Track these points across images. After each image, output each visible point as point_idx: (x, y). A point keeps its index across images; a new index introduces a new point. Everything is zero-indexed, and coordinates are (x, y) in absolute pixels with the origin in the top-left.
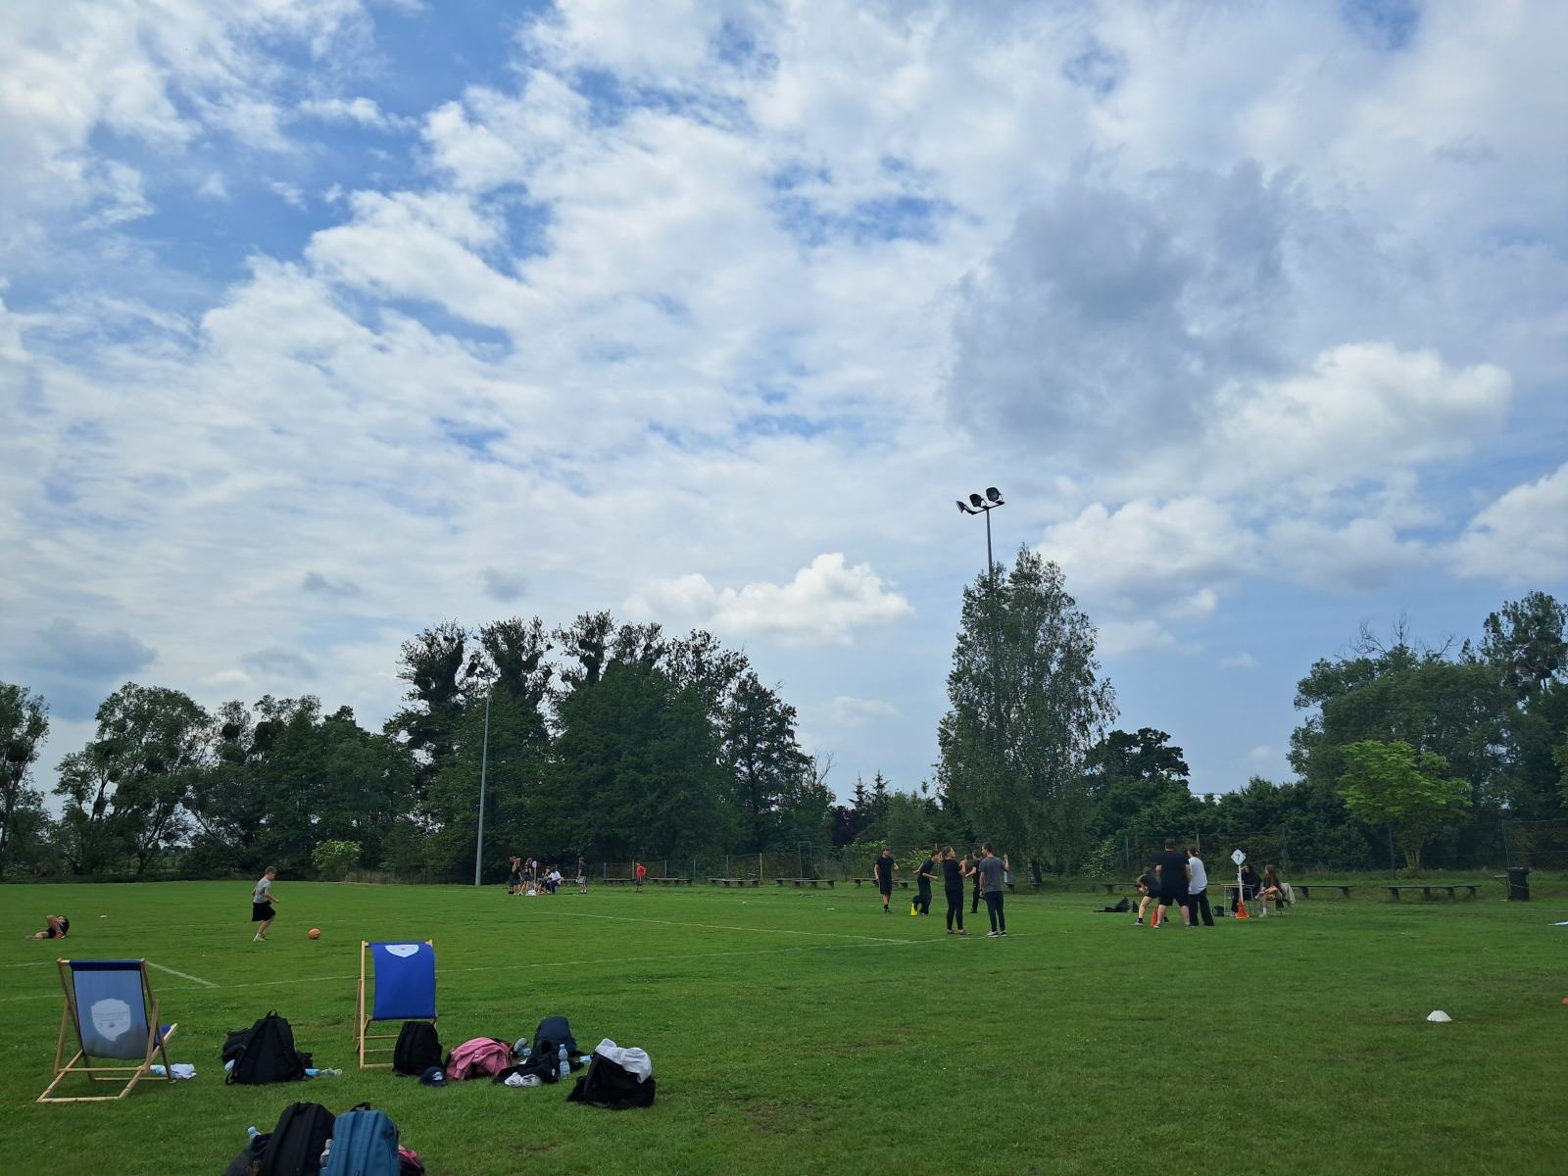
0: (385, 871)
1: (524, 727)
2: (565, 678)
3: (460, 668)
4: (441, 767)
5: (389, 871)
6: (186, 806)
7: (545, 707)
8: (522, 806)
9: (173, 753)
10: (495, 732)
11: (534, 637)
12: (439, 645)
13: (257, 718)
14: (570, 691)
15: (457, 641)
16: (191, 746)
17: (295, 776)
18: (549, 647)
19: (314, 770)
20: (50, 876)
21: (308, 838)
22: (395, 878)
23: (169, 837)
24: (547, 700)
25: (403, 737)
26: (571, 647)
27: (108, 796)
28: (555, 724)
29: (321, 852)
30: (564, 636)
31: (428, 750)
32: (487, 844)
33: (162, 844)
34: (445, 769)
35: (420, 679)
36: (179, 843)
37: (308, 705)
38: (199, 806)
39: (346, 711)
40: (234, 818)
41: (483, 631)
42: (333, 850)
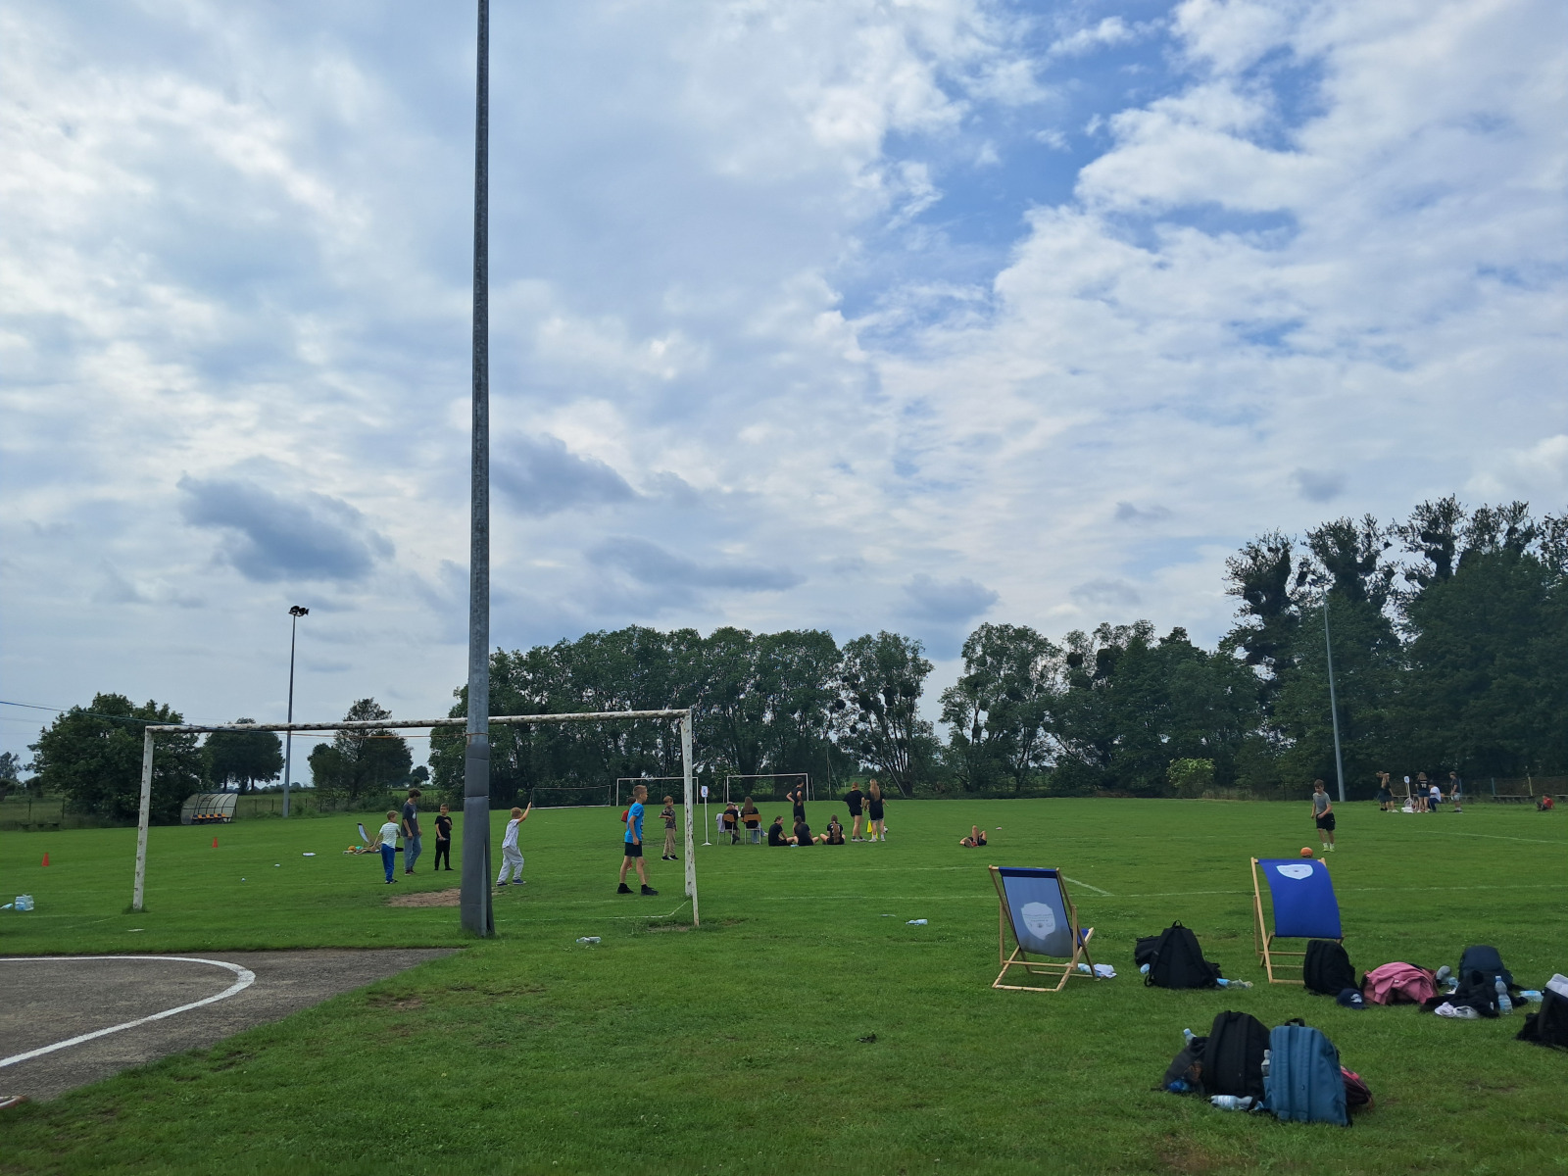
0: (1241, 788)
1: (1370, 633)
2: (1409, 577)
3: (1289, 578)
4: (1284, 681)
5: (1246, 788)
6: (1046, 730)
7: (1390, 611)
8: (1380, 718)
9: (1028, 682)
10: (1338, 642)
11: (1368, 536)
12: (1263, 557)
13: (1098, 646)
14: (1417, 590)
15: (1282, 551)
16: (1043, 676)
17: (1140, 697)
18: (1387, 545)
19: (1157, 691)
20: (948, 793)
21: (1162, 757)
22: (1253, 794)
23: (1037, 758)
24: (1392, 603)
25: (1240, 653)
26: (1412, 542)
27: (982, 723)
28: (1405, 628)
29: (1175, 770)
30: (1402, 531)
31: (1268, 665)
32: (1346, 758)
33: (1032, 764)
34: (1288, 683)
35: (1248, 594)
36: (1046, 764)
37: (1143, 630)
38: (1056, 729)
39: (1179, 632)
40: (1090, 740)
41: (1310, 536)
42: (1186, 767)
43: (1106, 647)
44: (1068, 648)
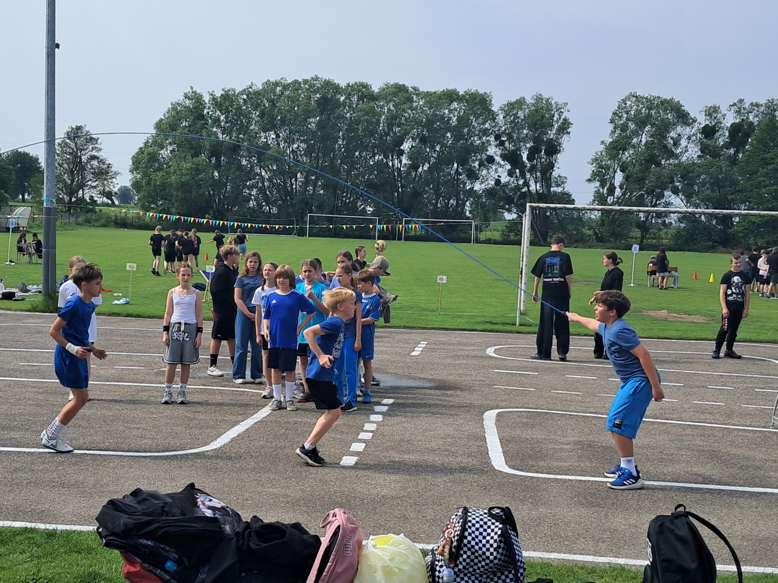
6: (674, 192)
9: (663, 148)
13: (730, 119)
27: (617, 183)
37: (774, 107)
43: (737, 121)
44: (703, 121)
